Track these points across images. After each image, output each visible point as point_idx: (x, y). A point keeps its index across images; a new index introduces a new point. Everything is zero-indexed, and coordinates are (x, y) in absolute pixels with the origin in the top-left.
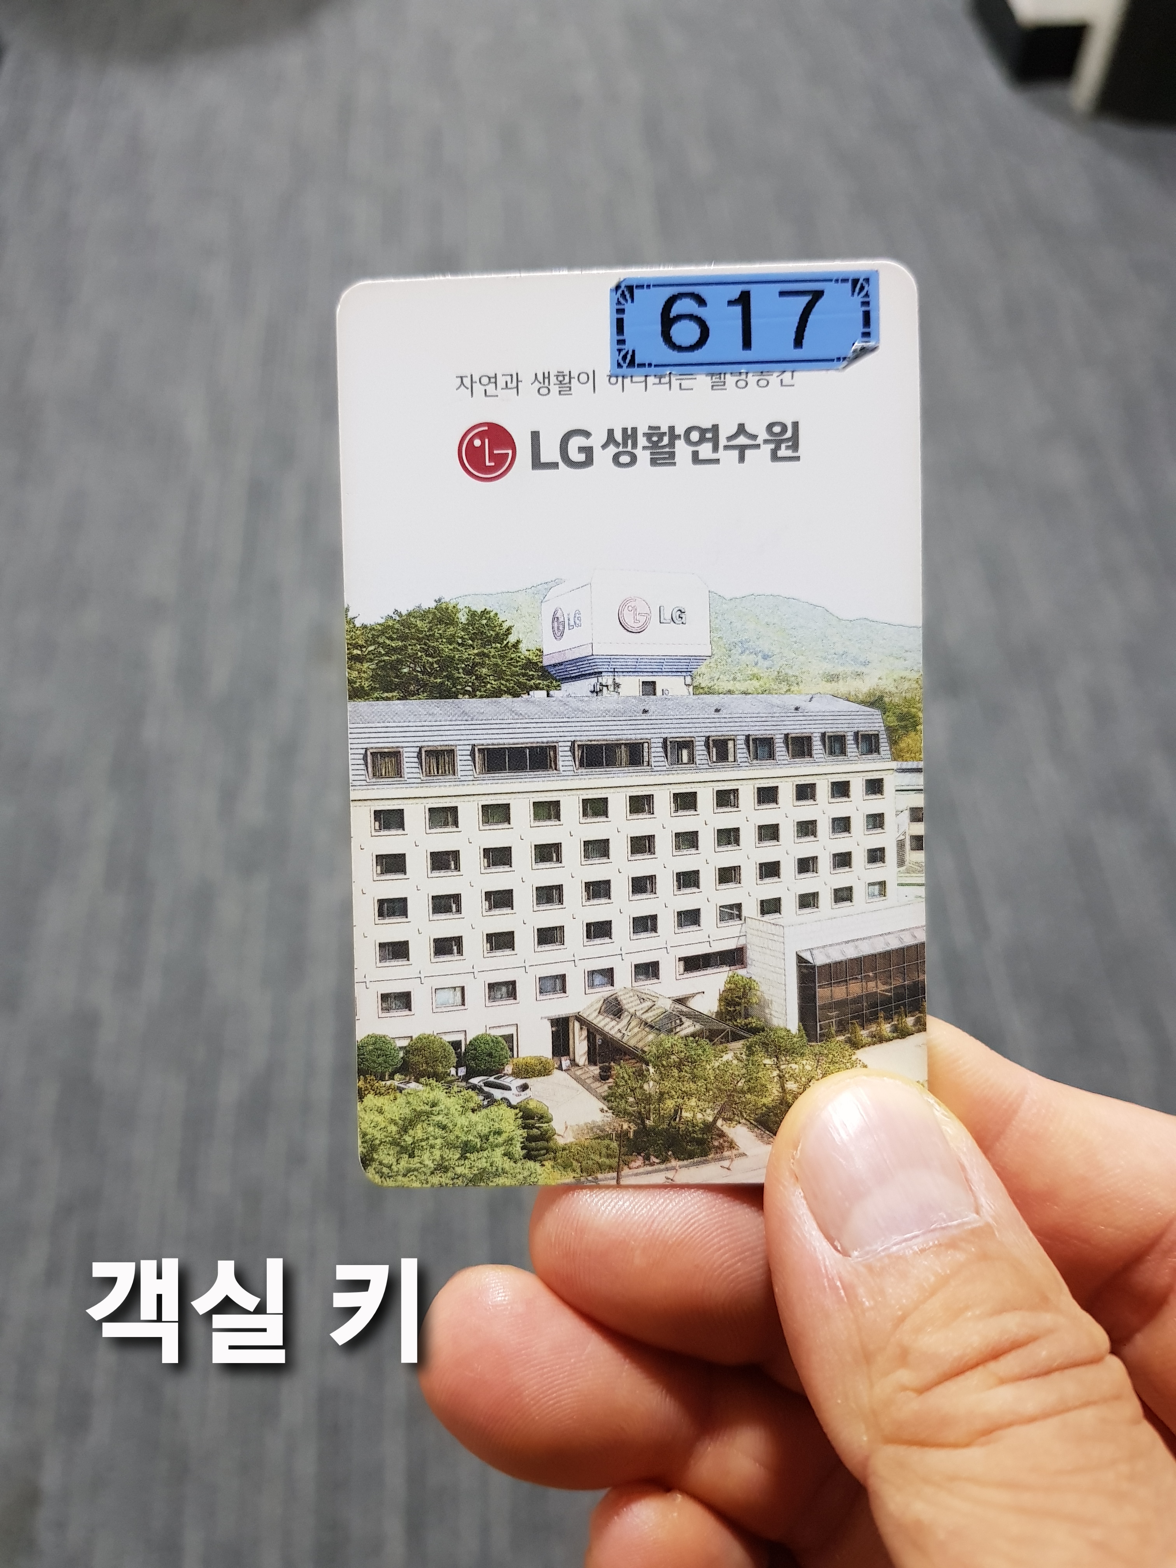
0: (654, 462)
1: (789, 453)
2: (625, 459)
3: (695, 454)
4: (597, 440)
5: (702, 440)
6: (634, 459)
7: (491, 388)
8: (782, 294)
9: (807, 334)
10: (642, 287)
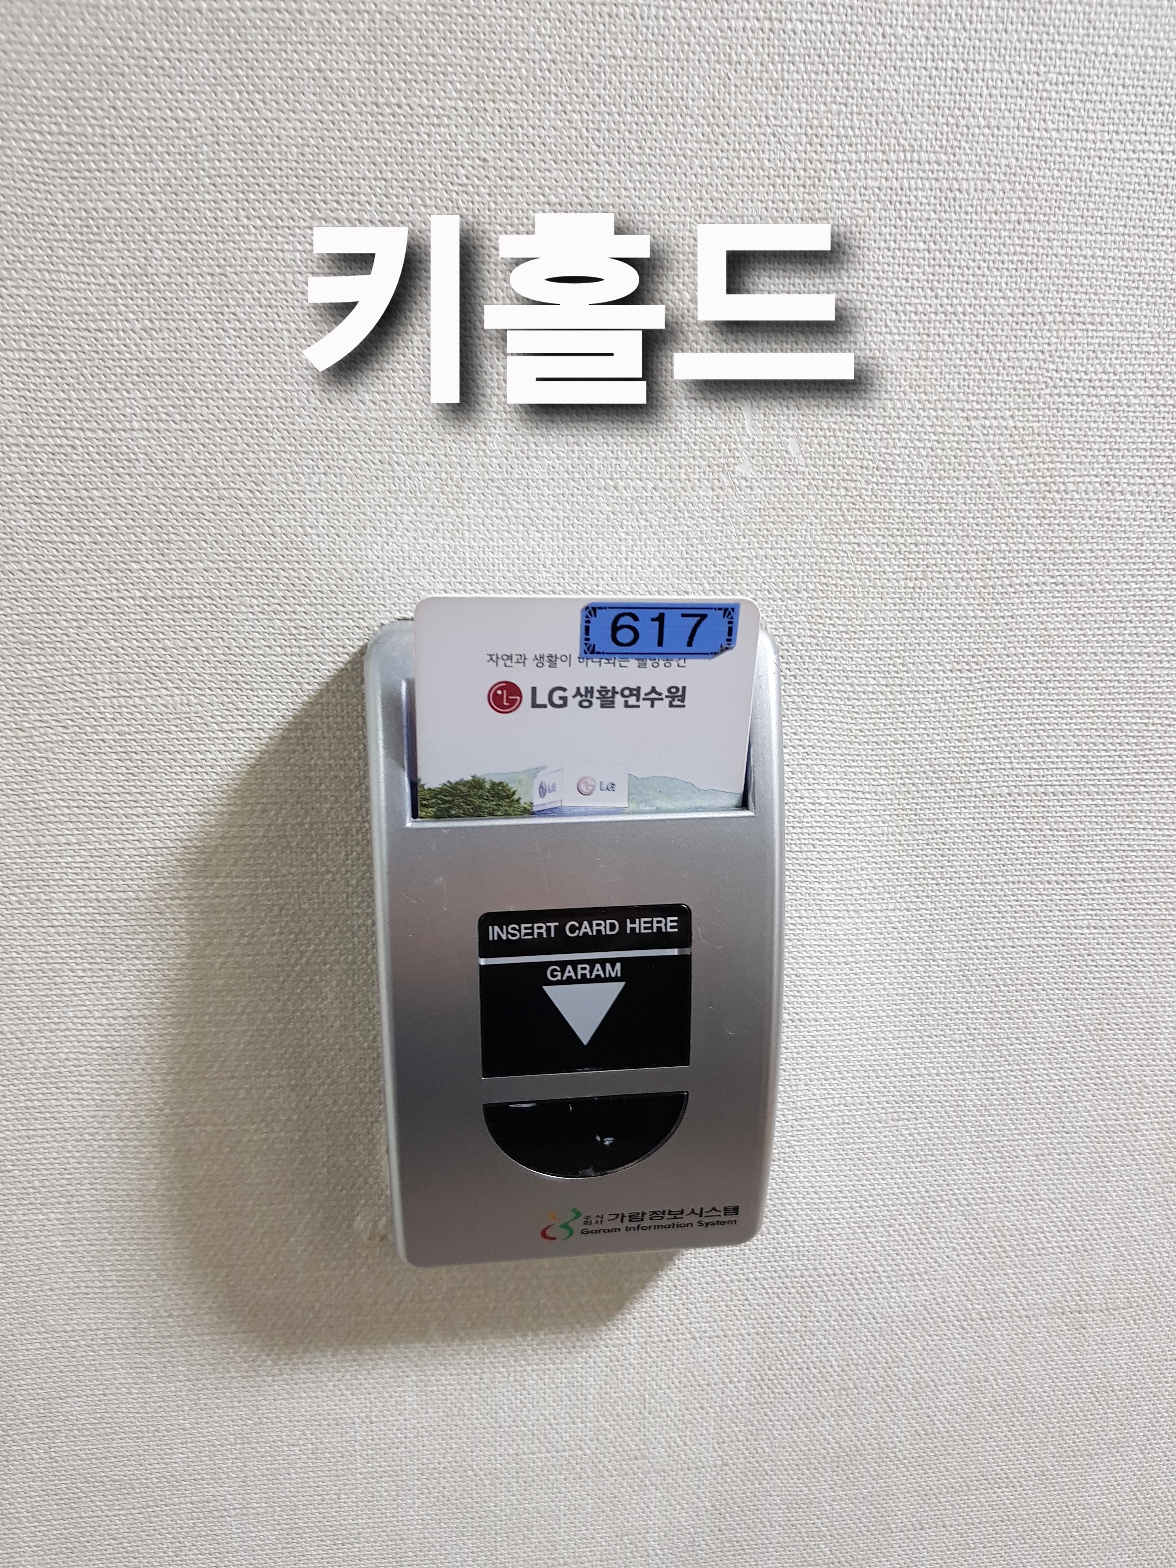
0: (602, 706)
1: (679, 703)
2: (585, 704)
3: (626, 702)
4: (570, 692)
5: (631, 695)
6: (591, 703)
7: (508, 663)
8: (683, 615)
9: (696, 638)
10: (600, 608)
